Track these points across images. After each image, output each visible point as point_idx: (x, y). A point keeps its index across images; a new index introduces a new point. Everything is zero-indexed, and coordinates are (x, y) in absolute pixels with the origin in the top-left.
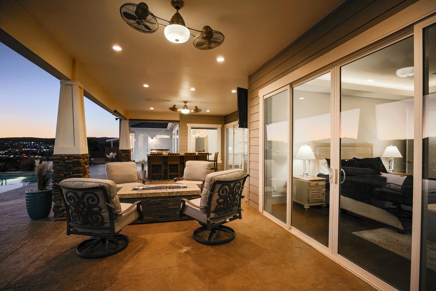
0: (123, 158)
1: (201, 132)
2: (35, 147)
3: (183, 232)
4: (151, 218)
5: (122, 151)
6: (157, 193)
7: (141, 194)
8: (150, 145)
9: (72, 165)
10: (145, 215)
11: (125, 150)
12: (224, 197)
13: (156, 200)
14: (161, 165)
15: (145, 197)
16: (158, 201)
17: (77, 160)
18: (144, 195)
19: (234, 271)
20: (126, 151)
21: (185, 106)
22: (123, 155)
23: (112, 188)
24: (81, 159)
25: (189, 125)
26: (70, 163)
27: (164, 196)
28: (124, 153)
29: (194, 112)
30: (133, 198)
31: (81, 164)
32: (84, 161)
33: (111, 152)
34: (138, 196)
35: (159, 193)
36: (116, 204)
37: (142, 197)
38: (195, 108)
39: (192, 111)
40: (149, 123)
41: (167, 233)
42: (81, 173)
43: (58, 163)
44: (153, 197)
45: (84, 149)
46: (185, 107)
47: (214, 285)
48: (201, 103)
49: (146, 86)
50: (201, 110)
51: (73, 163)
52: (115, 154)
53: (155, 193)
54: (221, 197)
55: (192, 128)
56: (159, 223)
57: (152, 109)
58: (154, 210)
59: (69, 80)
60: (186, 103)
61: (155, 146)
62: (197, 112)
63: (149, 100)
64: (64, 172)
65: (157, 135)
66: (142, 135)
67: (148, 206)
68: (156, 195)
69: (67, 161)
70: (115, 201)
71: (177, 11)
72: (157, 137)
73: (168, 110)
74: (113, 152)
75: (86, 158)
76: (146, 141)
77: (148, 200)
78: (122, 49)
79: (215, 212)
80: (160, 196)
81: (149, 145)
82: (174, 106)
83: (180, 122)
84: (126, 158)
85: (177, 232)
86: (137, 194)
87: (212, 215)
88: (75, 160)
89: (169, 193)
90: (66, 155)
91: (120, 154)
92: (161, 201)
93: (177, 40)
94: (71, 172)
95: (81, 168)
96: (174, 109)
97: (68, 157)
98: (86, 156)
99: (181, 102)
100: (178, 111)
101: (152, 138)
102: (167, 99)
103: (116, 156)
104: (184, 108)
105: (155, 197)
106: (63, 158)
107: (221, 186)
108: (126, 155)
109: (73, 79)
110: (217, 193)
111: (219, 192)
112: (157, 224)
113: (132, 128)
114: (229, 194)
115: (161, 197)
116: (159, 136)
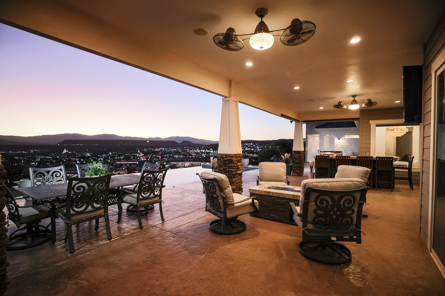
0: (295, 159)
1: (395, 130)
2: (253, 148)
3: (296, 238)
4: (276, 216)
5: (295, 152)
6: (282, 194)
7: (268, 192)
8: (337, 147)
9: (227, 162)
10: (271, 212)
11: (298, 151)
12: (324, 209)
13: (281, 200)
14: (328, 168)
15: (271, 195)
16: (283, 202)
17: (230, 158)
18: (270, 193)
19: (305, 293)
20: (298, 153)
21: (354, 100)
22: (296, 156)
23: (224, 181)
24: (234, 158)
25: (373, 123)
26: (226, 160)
27: (288, 198)
28: (297, 154)
29: (366, 107)
30: (262, 195)
31: (234, 162)
32: (236, 159)
33: (285, 153)
34: (266, 194)
35: (284, 194)
36: (228, 195)
37: (269, 195)
38: (367, 102)
39: (363, 105)
40: (335, 123)
41: (281, 233)
42: (233, 169)
43: (220, 160)
44: (278, 197)
45: (238, 150)
46: (354, 102)
47: (271, 292)
48: (377, 93)
49: (297, 88)
50: (376, 103)
51: (228, 160)
52: (290, 154)
53: (281, 193)
54: (319, 208)
55: (377, 126)
56: (283, 224)
57: (321, 108)
58: (280, 209)
59: (227, 97)
60: (354, 98)
61: (343, 148)
62: (370, 106)
63: (311, 100)
64: (223, 167)
65: (345, 136)
66: (328, 136)
67: (274, 205)
68: (281, 196)
69: (225, 159)
70: (226, 192)
71: (262, 19)
72: (345, 138)
73: (333, 108)
74: (287, 153)
75: (239, 157)
76: (332, 141)
77: (275, 199)
78: (253, 64)
79: (313, 223)
80: (284, 197)
81: (335, 147)
82: (340, 103)
83: (360, 120)
84: (299, 159)
85: (291, 235)
86: (265, 192)
87: (310, 226)
88: (229, 158)
89: (294, 196)
90: (224, 154)
91: (293, 155)
92: (286, 202)
93: (262, 47)
94: (227, 168)
95: (233, 165)
96: (339, 106)
97: (225, 156)
98: (238, 156)
99: (349, 96)
100: (344, 108)
101: (339, 139)
102: (332, 96)
103: (290, 156)
104: (352, 103)
105: (280, 197)
106: (223, 156)
107: (318, 196)
108: (299, 156)
109: (230, 96)
110: (314, 203)
111: (316, 201)
112: (281, 224)
113: (317, 129)
114: (332, 206)
115: (286, 198)
116: (347, 137)
